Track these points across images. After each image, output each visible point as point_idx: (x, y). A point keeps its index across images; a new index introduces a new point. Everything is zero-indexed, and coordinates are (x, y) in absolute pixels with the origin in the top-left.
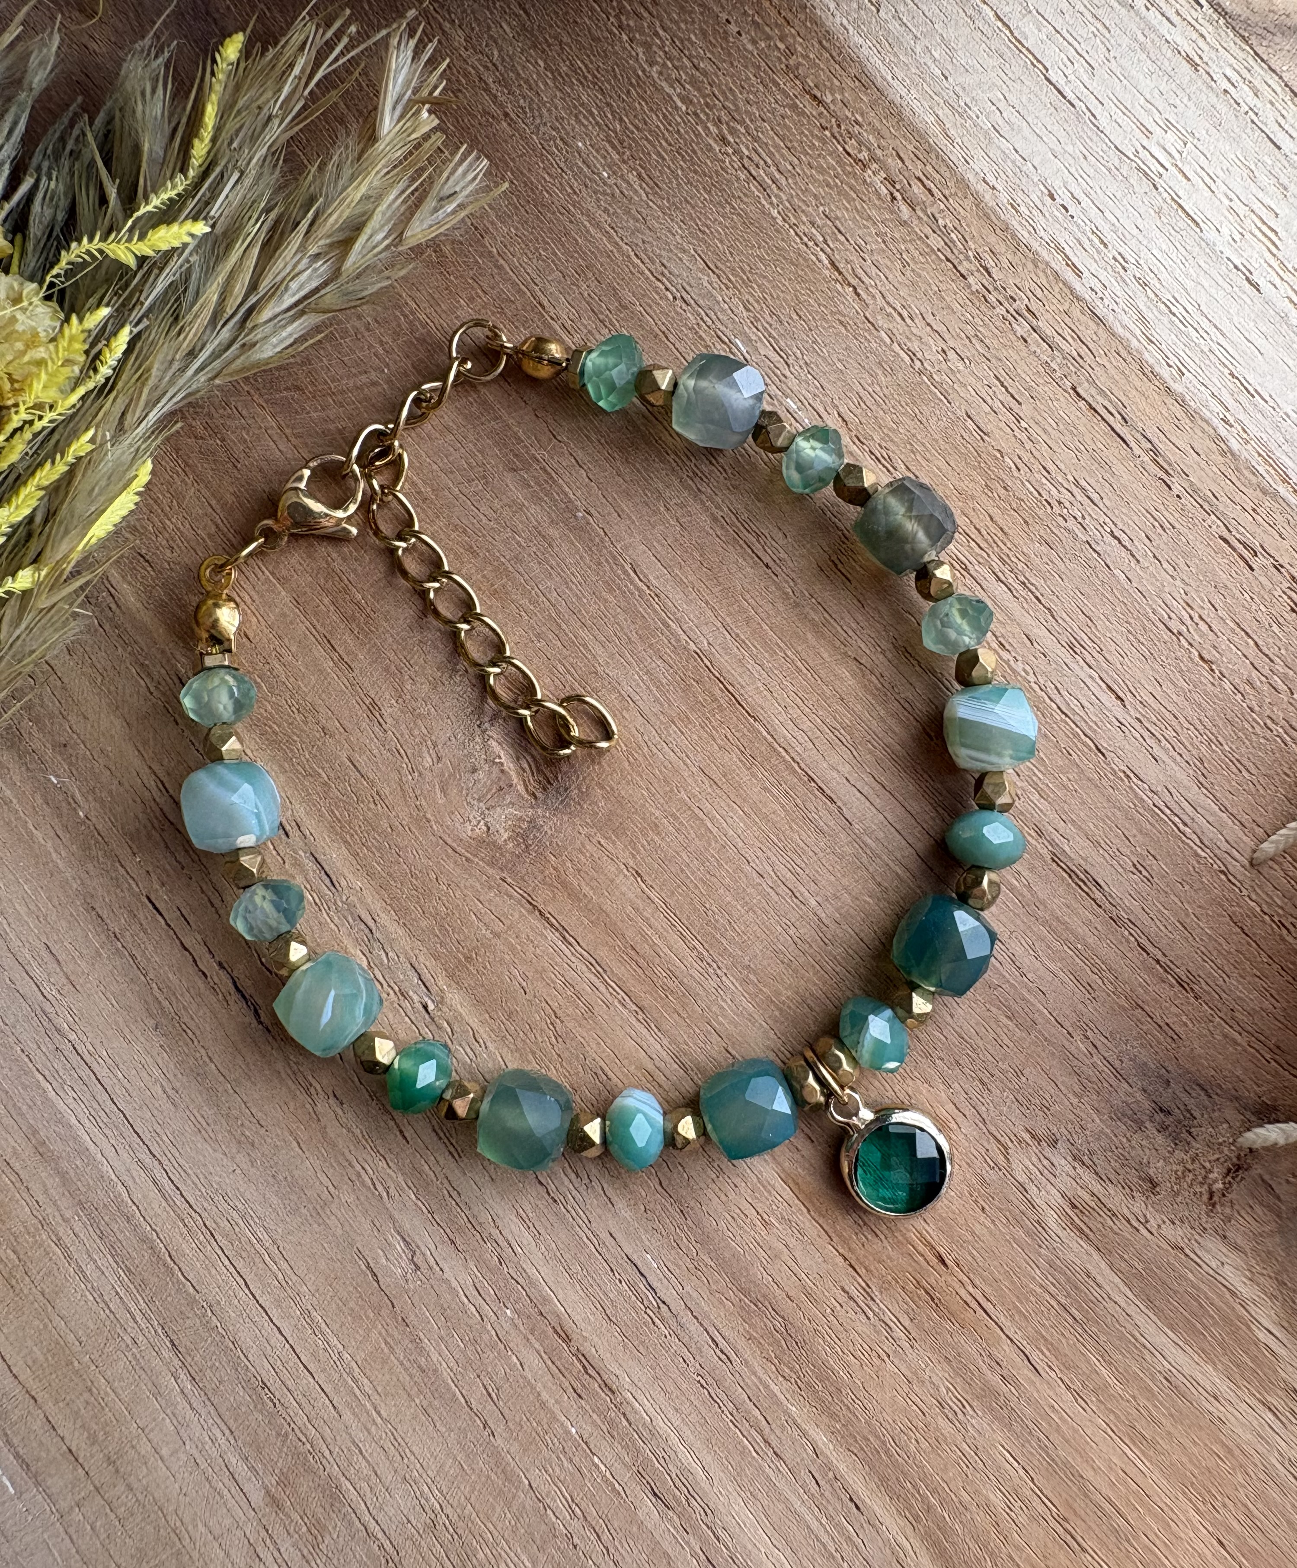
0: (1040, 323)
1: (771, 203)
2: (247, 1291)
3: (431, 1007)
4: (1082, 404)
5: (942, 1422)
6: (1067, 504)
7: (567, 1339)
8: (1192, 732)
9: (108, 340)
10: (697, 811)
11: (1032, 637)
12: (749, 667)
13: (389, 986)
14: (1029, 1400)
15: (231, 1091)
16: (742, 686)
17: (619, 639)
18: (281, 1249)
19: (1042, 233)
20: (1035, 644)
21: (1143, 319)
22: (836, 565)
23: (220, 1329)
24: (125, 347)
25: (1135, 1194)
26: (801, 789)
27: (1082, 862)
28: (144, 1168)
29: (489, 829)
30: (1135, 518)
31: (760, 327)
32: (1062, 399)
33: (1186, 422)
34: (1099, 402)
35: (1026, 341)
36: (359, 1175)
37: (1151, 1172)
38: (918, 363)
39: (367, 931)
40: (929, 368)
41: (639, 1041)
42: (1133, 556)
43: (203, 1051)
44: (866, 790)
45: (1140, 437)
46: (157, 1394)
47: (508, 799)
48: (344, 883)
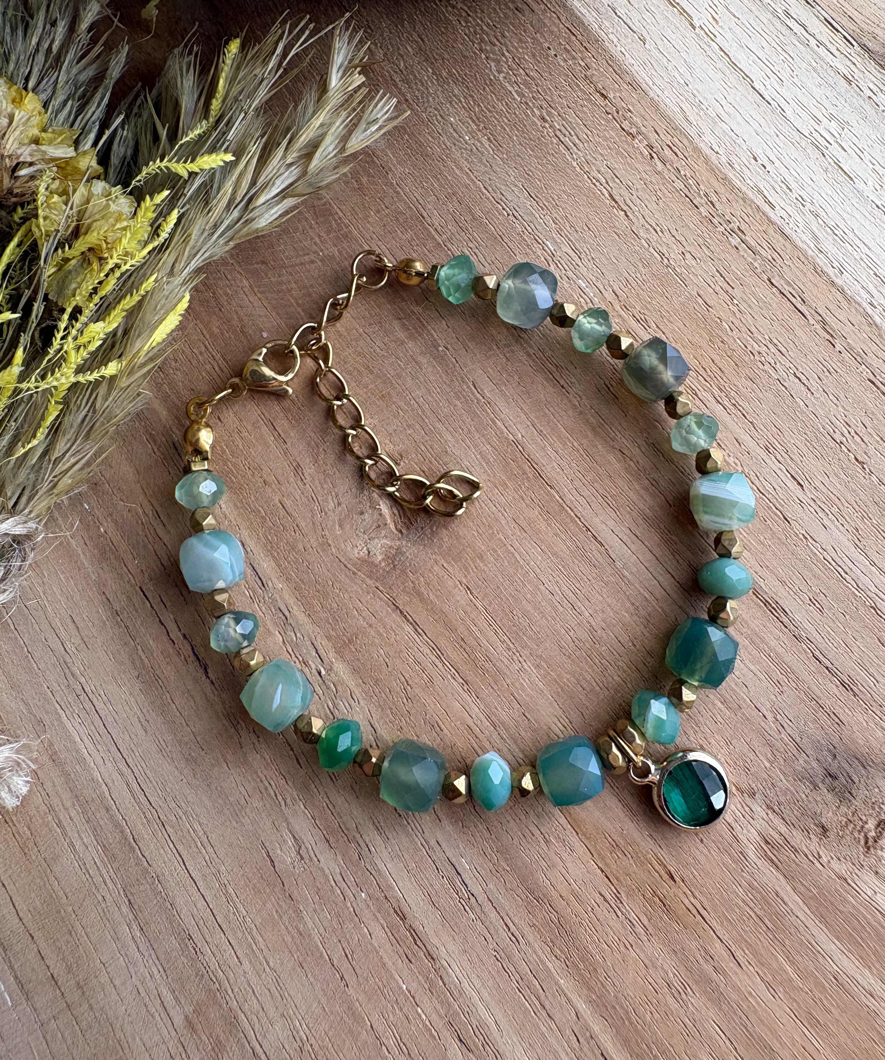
0: (747, 238)
1: (573, 158)
2: (184, 867)
3: (323, 672)
4: (774, 290)
5: (671, 1000)
6: (765, 355)
7: (403, 918)
8: (851, 510)
9: (165, 217)
10: (510, 548)
11: (740, 441)
12: (549, 453)
13: (296, 657)
14: (734, 987)
15: (185, 725)
16: (544, 466)
17: (463, 430)
18: (209, 838)
19: (749, 182)
20: (742, 445)
21: (816, 237)
22: (609, 389)
23: (163, 894)
24: (175, 221)
25: (811, 836)
26: (582, 537)
27: (774, 596)
28: (122, 774)
29: (369, 552)
30: (811, 365)
31: (563, 235)
32: (762, 286)
33: (844, 304)
34: (786, 289)
35: (737, 248)
36: (266, 789)
37: (823, 820)
38: (666, 260)
39: (284, 618)
40: (673, 263)
41: (464, 704)
42: (809, 390)
43: (168, 695)
44: (625, 538)
45: (813, 312)
46: (116, 938)
47: (383, 532)
48: (270, 584)
